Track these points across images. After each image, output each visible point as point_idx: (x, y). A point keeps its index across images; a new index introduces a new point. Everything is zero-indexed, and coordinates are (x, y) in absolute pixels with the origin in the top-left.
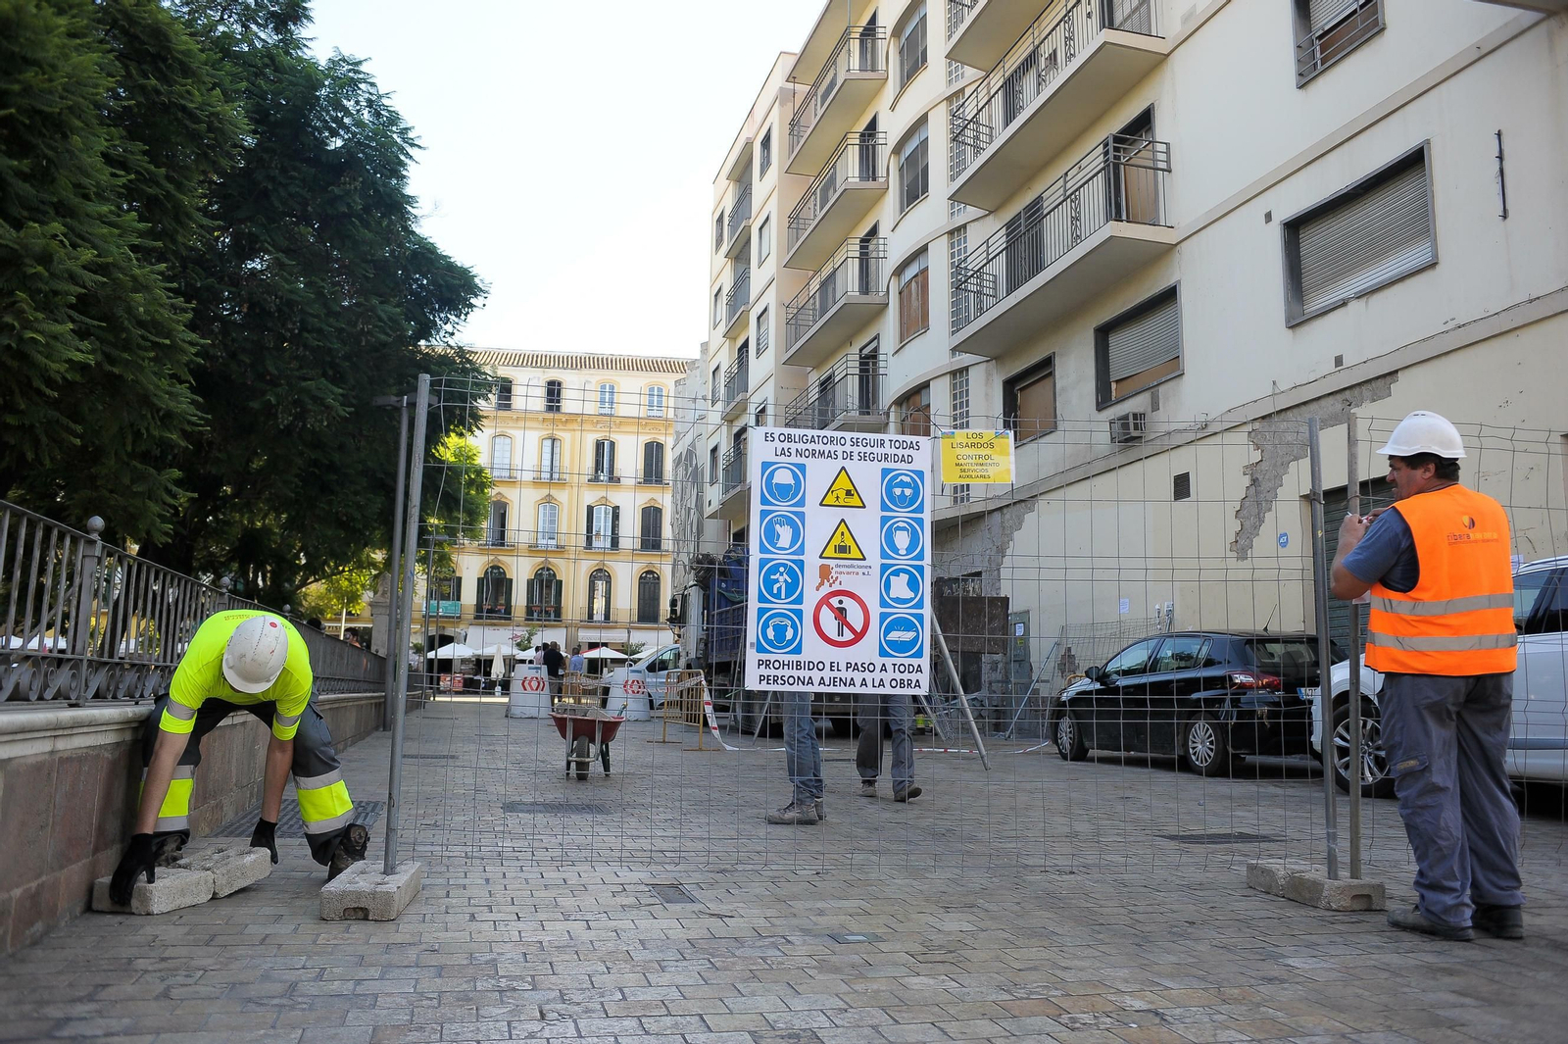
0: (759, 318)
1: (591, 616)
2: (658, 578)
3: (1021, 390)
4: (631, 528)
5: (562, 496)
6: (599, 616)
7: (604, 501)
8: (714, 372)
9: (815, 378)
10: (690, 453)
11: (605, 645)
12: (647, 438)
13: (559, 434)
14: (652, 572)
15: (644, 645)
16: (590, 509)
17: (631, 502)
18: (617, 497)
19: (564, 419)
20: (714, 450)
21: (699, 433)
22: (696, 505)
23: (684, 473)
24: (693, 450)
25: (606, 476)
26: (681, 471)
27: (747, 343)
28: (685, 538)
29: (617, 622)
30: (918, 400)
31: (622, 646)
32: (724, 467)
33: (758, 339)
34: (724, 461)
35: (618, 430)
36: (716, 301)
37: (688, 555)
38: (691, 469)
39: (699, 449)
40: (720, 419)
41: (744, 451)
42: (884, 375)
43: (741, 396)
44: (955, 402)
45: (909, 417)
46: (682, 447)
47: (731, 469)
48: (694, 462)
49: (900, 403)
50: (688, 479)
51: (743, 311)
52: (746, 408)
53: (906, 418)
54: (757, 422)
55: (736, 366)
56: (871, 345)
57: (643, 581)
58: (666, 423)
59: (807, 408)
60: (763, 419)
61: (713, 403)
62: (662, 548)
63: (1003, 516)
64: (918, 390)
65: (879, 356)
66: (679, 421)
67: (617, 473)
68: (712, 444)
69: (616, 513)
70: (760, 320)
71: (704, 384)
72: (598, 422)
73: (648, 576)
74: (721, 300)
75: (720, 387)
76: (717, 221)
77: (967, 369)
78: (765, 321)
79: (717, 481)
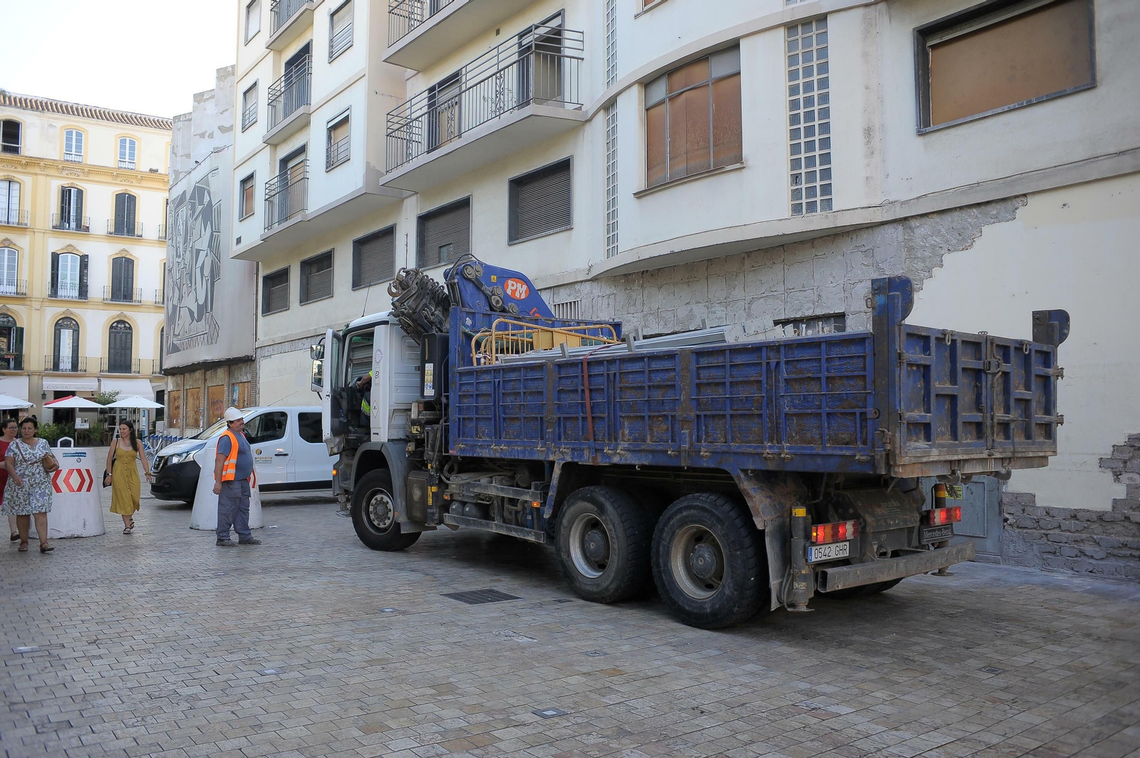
0: (333, 15)
1: (56, 366)
2: (130, 328)
3: (934, 47)
4: (100, 280)
5: (22, 241)
6: (66, 364)
7: (70, 250)
8: (245, 94)
9: (419, 86)
10: (200, 191)
11: (73, 394)
12: (119, 189)
13: (18, 177)
14: (124, 322)
15: (117, 393)
16: (55, 258)
17: (101, 255)
18: (84, 246)
19: (24, 162)
20: (247, 180)
21: (215, 166)
22: (210, 246)
23: (190, 212)
24: (205, 187)
25: (73, 225)
26: (184, 211)
27: (307, 49)
28: (191, 283)
29: (85, 371)
30: (698, 72)
31: (93, 395)
32: (267, 197)
33: (331, 40)
34: (267, 191)
35: (87, 178)
36: (248, 13)
37: (197, 300)
38: (200, 208)
39: (215, 184)
40: (259, 142)
41: (301, 176)
42: (578, 58)
43: (302, 110)
44: (793, 68)
45: (671, 99)
46: (186, 185)
47: (276, 200)
48: (206, 199)
49: (647, 83)
50: (196, 219)
51: (306, 9)
52: (307, 124)
53: (661, 103)
54: (329, 138)
55: (283, 84)
56: (546, 25)
57: (113, 330)
58: (139, 176)
59: (416, 119)
60: (340, 133)
61: (244, 129)
62: (134, 298)
63: (909, 231)
64: (703, 57)
65: (567, 34)
66: (179, 159)
67: (85, 222)
68: (244, 173)
69: (84, 262)
70: (335, 17)
71: (222, 113)
72: (63, 169)
73: (119, 326)
74: (258, 11)
75: (257, 107)
77: (821, 19)
78: (344, 17)
79: (253, 214)
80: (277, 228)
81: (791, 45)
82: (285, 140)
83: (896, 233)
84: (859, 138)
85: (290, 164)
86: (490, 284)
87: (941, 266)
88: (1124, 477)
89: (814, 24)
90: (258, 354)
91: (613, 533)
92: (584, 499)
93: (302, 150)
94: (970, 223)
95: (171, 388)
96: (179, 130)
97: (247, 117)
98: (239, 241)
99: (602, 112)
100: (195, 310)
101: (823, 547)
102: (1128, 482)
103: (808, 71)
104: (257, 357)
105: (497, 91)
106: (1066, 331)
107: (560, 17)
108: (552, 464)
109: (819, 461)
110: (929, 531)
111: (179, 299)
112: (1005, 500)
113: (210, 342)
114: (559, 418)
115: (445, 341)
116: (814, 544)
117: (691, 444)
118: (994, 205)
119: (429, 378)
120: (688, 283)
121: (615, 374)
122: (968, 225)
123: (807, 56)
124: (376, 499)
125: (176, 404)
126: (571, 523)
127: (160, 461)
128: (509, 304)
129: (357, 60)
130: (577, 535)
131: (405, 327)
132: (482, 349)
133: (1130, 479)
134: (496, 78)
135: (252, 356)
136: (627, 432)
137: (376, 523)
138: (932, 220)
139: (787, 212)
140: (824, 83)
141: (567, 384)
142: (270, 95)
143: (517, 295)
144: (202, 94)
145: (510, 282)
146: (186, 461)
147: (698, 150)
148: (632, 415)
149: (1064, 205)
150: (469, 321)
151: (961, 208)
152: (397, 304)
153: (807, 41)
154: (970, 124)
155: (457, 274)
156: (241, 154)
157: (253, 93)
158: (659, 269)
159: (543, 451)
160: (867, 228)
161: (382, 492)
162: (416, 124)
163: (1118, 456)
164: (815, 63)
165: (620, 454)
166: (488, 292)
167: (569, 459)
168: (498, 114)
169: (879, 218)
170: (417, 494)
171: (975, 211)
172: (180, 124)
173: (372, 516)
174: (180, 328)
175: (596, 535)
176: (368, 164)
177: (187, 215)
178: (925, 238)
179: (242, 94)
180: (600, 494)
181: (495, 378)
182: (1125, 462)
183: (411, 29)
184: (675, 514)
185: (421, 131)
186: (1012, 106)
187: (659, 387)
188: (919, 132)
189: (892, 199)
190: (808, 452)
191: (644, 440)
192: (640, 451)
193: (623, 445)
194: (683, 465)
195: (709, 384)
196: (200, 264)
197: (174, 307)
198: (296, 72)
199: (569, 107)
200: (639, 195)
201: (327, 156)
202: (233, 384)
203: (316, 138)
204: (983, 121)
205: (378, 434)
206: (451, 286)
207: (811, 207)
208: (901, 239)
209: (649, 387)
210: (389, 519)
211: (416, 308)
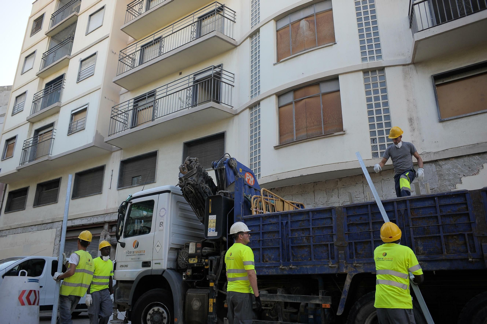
0: (82, 61)
3: (438, 85)
8: (17, 97)
9: (128, 98)
20: (11, 140)
30: (313, 91)
32: (24, 148)
33: (79, 73)
34: (25, 145)
36: (26, 60)
41: (51, 137)
42: (232, 85)
43: (56, 104)
44: (368, 90)
45: (296, 102)
47: (29, 150)
49: (280, 95)
51: (66, 58)
52: (58, 112)
53: (290, 104)
54: (72, 119)
55: (42, 93)
60: (79, 117)
61: (13, 114)
63: (439, 167)
64: (317, 83)
65: (223, 76)
68: (8, 136)
70: (83, 63)
74: (33, 59)
75: (24, 104)
76: (34, 21)
77: (382, 69)
78: (89, 62)
79: (13, 157)
80: (27, 164)
81: (366, 80)
82: (39, 121)
84: (406, 122)
85: (40, 133)
86: (240, 173)
87: (461, 183)
89: (377, 71)
93: (52, 125)
97: (17, 108)
103: (376, 92)
105: (187, 96)
107: (221, 67)
114: (351, 243)
119: (212, 224)
121: (406, 210)
122: (474, 164)
123: (375, 85)
124: (154, 310)
129: (95, 82)
134: (187, 90)
138: (451, 162)
139: (370, 156)
140: (385, 97)
142: (34, 98)
143: (250, 182)
145: (247, 174)
147: (313, 126)
151: (469, 155)
152: (183, 179)
153: (374, 79)
154: (469, 117)
155: (225, 163)
157: (23, 98)
158: (282, 188)
159: (334, 267)
164: (379, 88)
167: (361, 271)
168: (186, 107)
170: (197, 305)
171: (477, 157)
176: (97, 131)
178: (449, 170)
179: (15, 98)
181: (282, 220)
187: (452, 215)
188: (440, 120)
189: (427, 151)
198: (53, 87)
199: (228, 107)
200: (276, 148)
201: (69, 127)
203: (62, 119)
204: (476, 116)
205: (159, 264)
209: (442, 216)
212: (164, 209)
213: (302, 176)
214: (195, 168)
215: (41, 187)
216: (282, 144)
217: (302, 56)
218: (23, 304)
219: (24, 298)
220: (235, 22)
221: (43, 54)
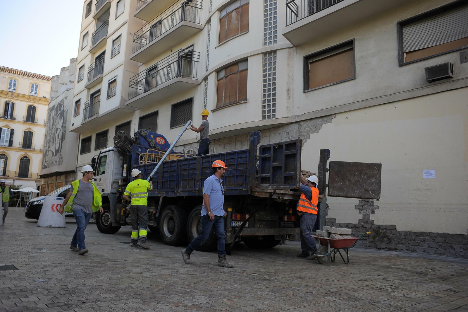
0: (113, 41)
2: (29, 160)
3: (311, 63)
4: (18, 139)
7: (7, 127)
8: (80, 69)
9: (143, 69)
10: (60, 105)
12: (29, 104)
14: (26, 157)
15: (21, 186)
17: (20, 130)
18: (13, 126)
20: (78, 102)
21: (67, 96)
22: (62, 127)
23: (55, 113)
24: (62, 103)
25: (9, 117)
26: (53, 113)
27: (104, 53)
28: (54, 141)
29: (8, 176)
30: (235, 68)
31: (11, 186)
32: (85, 108)
33: (112, 50)
34: (85, 106)
35: (17, 99)
36: (84, 38)
37: (55, 148)
38: (60, 112)
39: (66, 103)
40: (83, 87)
41: (97, 101)
42: (197, 62)
43: (99, 76)
44: (265, 68)
45: (226, 77)
46: (55, 103)
47: (88, 109)
48: (62, 109)
49: (218, 71)
50: (58, 116)
51: (104, 38)
52: (101, 82)
53: (222, 78)
54: (109, 87)
55: (94, 65)
56: (187, 49)
57: (22, 160)
58: (38, 99)
59: (140, 81)
60: (113, 85)
61: (78, 82)
62: (32, 148)
63: (300, 126)
64: (236, 63)
65: (195, 53)
66: (53, 92)
67: (14, 116)
68: (76, 99)
69: (12, 132)
70: (115, 42)
71: (71, 76)
72: (7, 94)
73: (25, 158)
74: (87, 38)
75: (84, 74)
76: (87, 5)
77: (275, 52)
78: (117, 42)
79: (79, 115)
80: (88, 120)
81: (265, 60)
82: (93, 87)
83: (295, 126)
84: (285, 92)
85: (94, 96)
86: (150, 138)
87: (309, 138)
88: (362, 212)
89: (272, 53)
90: (77, 170)
91: (176, 220)
92: (168, 209)
93: (99, 91)
94: (319, 123)
95: (42, 183)
96: (54, 81)
97: (80, 77)
98: (73, 125)
99: (204, 81)
100: (54, 152)
101: (238, 222)
102: (363, 213)
103: (270, 69)
104: (77, 171)
105: (168, 72)
106: (329, 156)
107: (192, 47)
108: (160, 197)
109: (234, 191)
110: (283, 223)
111: (48, 147)
112: (327, 221)
113: (59, 164)
114: (163, 181)
115: (131, 156)
116: (233, 220)
117: (199, 188)
118: (326, 117)
119: (125, 170)
120: (229, 144)
121: (179, 165)
123: (270, 64)
124: (105, 215)
125: (44, 190)
126: (164, 218)
127: (30, 203)
128: (157, 146)
129: (121, 58)
130: (166, 223)
131: (119, 152)
132: (143, 159)
133: (364, 212)
134: (168, 67)
135: (75, 170)
136: (182, 185)
137: (104, 223)
138: (307, 122)
139: (260, 118)
140: (275, 74)
141: (166, 170)
142: (89, 70)
143: (161, 143)
144: (64, 68)
145: (158, 138)
146: (40, 203)
147: (233, 95)
148: (183, 179)
149: (346, 118)
150: (140, 150)
151: (316, 118)
152: (117, 144)
153: (270, 59)
155: (138, 134)
156: (77, 91)
157: (83, 69)
158: (220, 139)
159: (157, 193)
160: (287, 125)
161: (107, 212)
162: (140, 83)
163: (361, 204)
164: (272, 67)
165: (180, 193)
166: (149, 141)
167: (165, 195)
168: (167, 80)
169: (291, 121)
170: (118, 211)
171: (320, 119)
172: (55, 79)
173: (103, 221)
174: (48, 158)
175: (171, 222)
176: (122, 97)
177: (54, 114)
178: (305, 128)
179: (79, 69)
180: (173, 207)
181: (144, 169)
182: (362, 206)
183: (141, 48)
184: (194, 212)
185: (142, 85)
186: (331, 84)
187: (191, 169)
188: (304, 91)
189: (295, 114)
190: (231, 189)
191: (186, 187)
192: (185, 191)
193: (180, 189)
194: (196, 195)
195: (205, 168)
196: (57, 134)
197: (46, 150)
198: (99, 62)
199: (194, 79)
200: (213, 111)
201: (108, 93)
202: (67, 182)
203: (104, 87)
205: (107, 190)
206: (136, 138)
207: (269, 117)
208: (297, 129)
209: (189, 169)
210: (109, 222)
211: (123, 145)
212: (110, 160)
213: (222, 132)
214: (123, 137)
215: (99, 135)
216: (218, 108)
217: (229, 42)
218: (54, 211)
219: (54, 208)
220: (202, 9)
221: (92, 34)
